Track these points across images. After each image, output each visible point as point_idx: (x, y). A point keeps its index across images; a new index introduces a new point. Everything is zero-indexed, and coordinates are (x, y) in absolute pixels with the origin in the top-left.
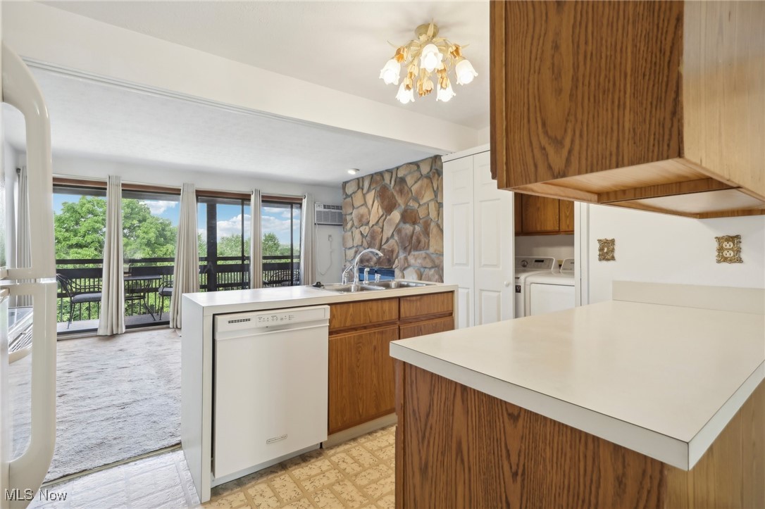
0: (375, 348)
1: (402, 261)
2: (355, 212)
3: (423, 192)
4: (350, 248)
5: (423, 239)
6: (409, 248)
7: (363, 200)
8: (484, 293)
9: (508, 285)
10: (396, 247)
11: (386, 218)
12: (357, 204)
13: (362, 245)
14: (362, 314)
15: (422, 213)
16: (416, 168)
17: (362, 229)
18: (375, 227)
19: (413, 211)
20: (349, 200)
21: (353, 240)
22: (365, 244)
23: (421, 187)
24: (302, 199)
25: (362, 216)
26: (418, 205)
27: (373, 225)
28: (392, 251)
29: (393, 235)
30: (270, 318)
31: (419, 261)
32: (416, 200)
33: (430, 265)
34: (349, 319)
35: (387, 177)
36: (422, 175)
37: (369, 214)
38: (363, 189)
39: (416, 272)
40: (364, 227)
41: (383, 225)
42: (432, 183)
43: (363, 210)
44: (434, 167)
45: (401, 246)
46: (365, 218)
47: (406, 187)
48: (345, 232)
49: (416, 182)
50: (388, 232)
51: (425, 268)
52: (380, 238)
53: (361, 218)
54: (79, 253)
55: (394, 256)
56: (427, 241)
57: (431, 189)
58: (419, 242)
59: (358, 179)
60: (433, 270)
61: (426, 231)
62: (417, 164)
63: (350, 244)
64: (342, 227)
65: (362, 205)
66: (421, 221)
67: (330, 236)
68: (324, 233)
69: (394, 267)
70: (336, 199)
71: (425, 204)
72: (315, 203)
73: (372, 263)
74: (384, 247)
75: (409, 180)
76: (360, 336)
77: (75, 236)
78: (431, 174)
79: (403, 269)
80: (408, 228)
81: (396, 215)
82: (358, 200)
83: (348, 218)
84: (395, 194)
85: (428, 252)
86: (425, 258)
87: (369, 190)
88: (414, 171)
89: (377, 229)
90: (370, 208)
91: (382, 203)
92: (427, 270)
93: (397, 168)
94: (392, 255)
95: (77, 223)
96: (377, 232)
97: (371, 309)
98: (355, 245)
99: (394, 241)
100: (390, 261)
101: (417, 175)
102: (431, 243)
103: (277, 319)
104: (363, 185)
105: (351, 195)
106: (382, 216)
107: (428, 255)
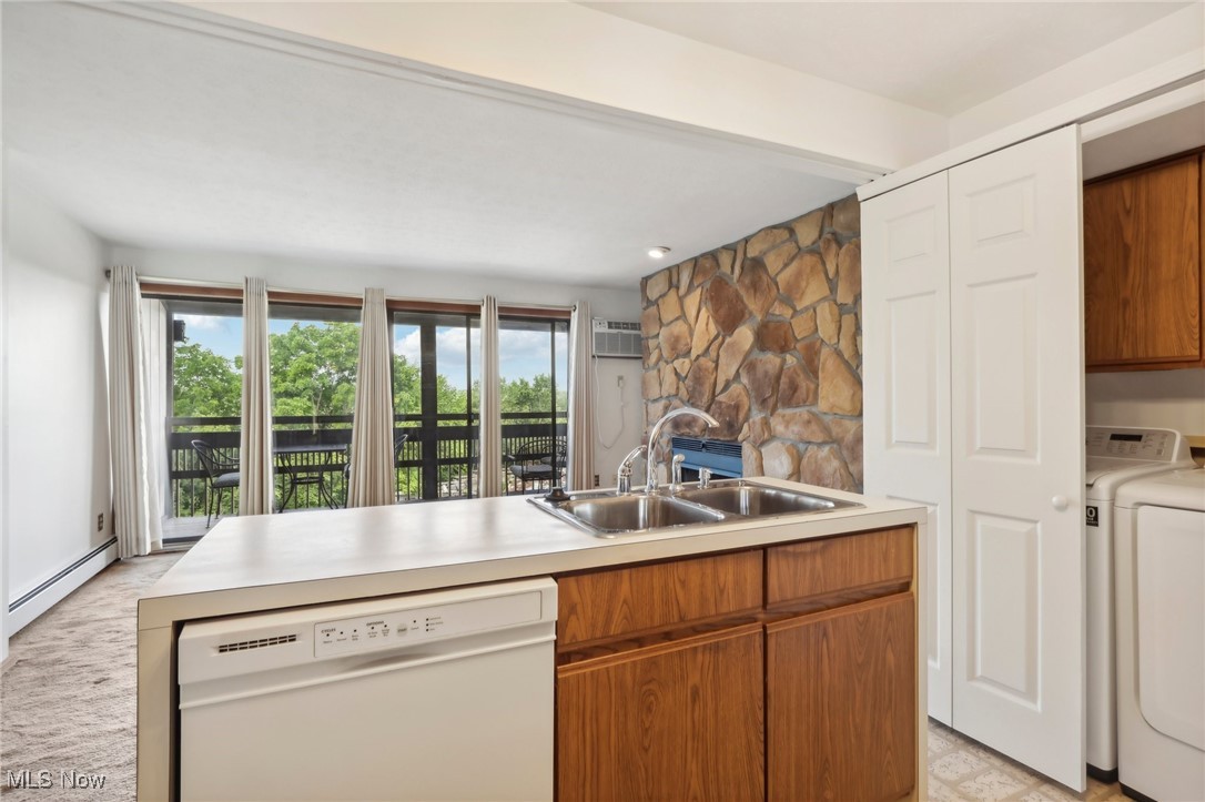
0: (695, 693)
1: (758, 428)
2: (664, 332)
3: (803, 284)
4: (655, 401)
5: (804, 384)
6: (771, 402)
7: (678, 307)
8: (981, 522)
9: (1062, 508)
10: (745, 400)
11: (723, 341)
12: (667, 317)
13: (677, 395)
14: (656, 596)
15: (800, 328)
16: (786, 234)
17: (677, 364)
18: (702, 360)
19: (780, 324)
20: (653, 309)
21: (661, 385)
22: (683, 393)
23: (799, 274)
24: (569, 313)
25: (677, 339)
26: (791, 312)
27: (698, 357)
28: (737, 407)
29: (737, 375)
30: (364, 630)
31: (795, 428)
32: (788, 300)
33: (819, 438)
34: (617, 618)
35: (725, 259)
36: (800, 249)
37: (691, 335)
38: (678, 288)
39: (788, 450)
40: (681, 360)
41: (718, 356)
42: (824, 263)
43: (680, 328)
44: (827, 229)
45: (756, 398)
46: (683, 342)
47: (765, 278)
48: (647, 370)
49: (786, 265)
50: (728, 368)
51: (809, 443)
52: (712, 380)
53: (675, 342)
54: (288, 405)
55: (741, 416)
56: (812, 386)
57: (823, 275)
58: (794, 388)
59: (669, 269)
60: (826, 449)
61: (811, 367)
62: (789, 227)
63: (654, 392)
64: (639, 362)
65: (677, 319)
66: (798, 346)
67: (620, 378)
68: (609, 372)
69: (740, 438)
70: (631, 310)
71: (807, 308)
72: (592, 318)
73: (696, 429)
74: (721, 398)
75: (773, 263)
76: (653, 662)
77: (284, 381)
78: (821, 244)
79: (760, 444)
80: (770, 361)
81: (745, 335)
82: (669, 309)
83: (652, 343)
84: (742, 292)
85: (814, 409)
86: (809, 422)
87: (690, 289)
88: (783, 242)
89: (707, 363)
90: (692, 322)
91: (716, 311)
92: (812, 449)
93: (746, 240)
94: (737, 415)
95: (286, 364)
96: (706, 370)
97: (683, 583)
98: (665, 394)
99: (740, 386)
100: (732, 427)
101: (790, 248)
102: (822, 392)
103: (385, 633)
104: (678, 281)
105: (657, 300)
106: (716, 338)
107: (815, 418)
